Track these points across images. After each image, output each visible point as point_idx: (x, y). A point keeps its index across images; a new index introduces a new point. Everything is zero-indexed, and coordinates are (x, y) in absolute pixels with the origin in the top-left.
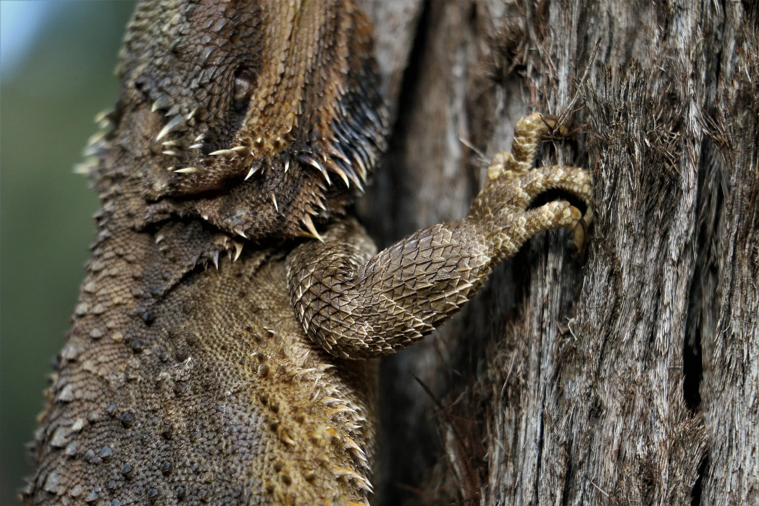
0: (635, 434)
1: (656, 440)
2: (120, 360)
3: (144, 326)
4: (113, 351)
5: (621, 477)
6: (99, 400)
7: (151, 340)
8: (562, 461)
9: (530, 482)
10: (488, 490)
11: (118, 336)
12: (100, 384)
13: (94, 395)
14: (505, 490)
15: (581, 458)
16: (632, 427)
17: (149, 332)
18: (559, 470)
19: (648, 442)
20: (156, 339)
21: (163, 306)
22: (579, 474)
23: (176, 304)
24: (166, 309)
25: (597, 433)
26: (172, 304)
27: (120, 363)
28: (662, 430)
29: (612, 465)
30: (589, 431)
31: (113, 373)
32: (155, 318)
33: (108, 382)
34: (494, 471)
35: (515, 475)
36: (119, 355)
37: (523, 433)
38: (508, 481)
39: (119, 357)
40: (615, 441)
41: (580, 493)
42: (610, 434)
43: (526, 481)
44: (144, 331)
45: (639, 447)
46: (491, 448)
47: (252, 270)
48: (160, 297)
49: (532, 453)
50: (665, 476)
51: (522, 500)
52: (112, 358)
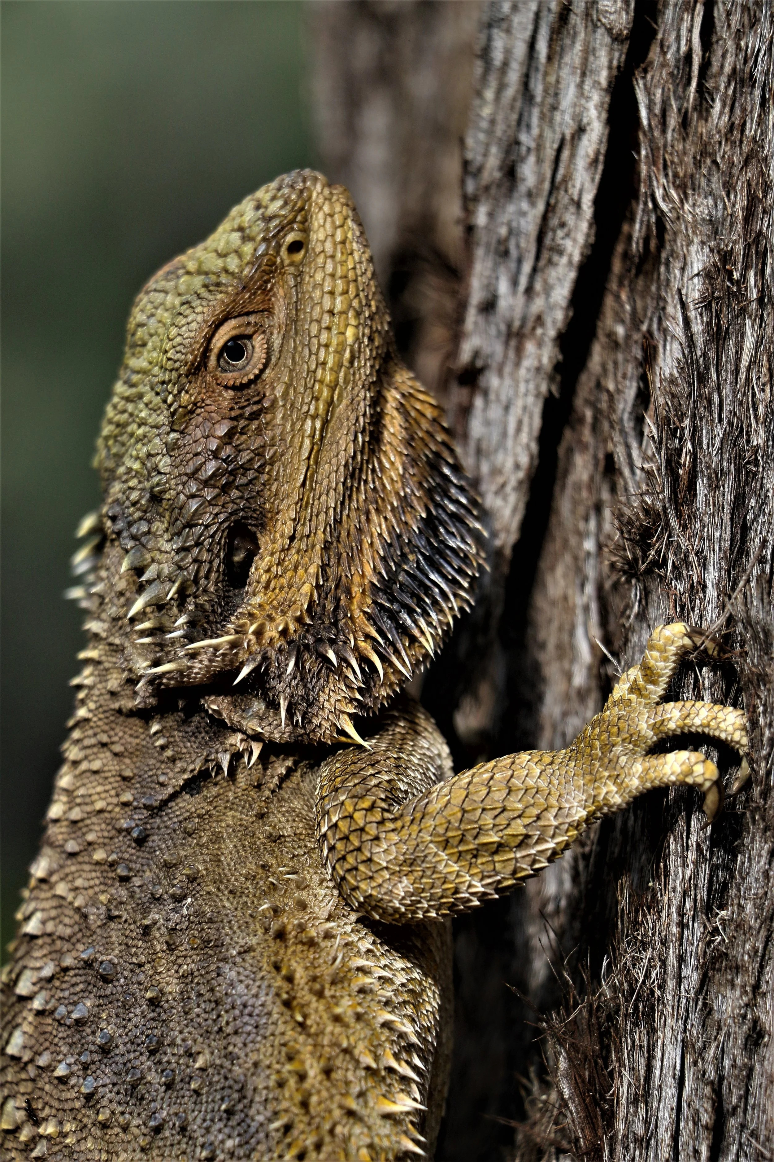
2: (102, 887)
3: (134, 845)
4: (94, 874)
6: (74, 940)
7: (142, 865)
8: (709, 1106)
9: (667, 1131)
10: (613, 1139)
11: (99, 855)
12: (77, 917)
13: (68, 931)
14: (636, 1140)
15: (735, 1100)
17: (140, 854)
18: (705, 1118)
20: (148, 865)
21: (158, 820)
22: (733, 1122)
23: (175, 820)
24: (162, 825)
25: (757, 1067)
26: (170, 819)
27: (103, 892)
30: (746, 1065)
31: (93, 905)
32: (148, 836)
33: (85, 917)
34: (621, 1114)
35: (648, 1121)
36: (102, 880)
38: (639, 1129)
39: (101, 883)
41: (735, 1148)
43: (662, 1130)
44: (133, 851)
46: (617, 1081)
47: (276, 780)
48: (156, 808)
49: (670, 1093)
51: (657, 1156)
52: (92, 883)
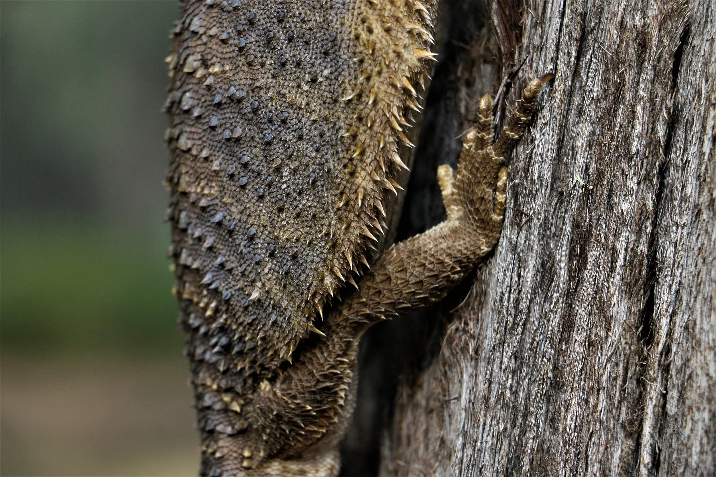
0: (634, 9)
1: (650, 14)
5: (621, 41)
8: (578, 28)
9: (552, 42)
10: (521, 48)
14: (534, 48)
15: (592, 25)
16: (633, 4)
18: (575, 34)
19: (644, 16)
22: (591, 38)
25: (606, 8)
28: (656, 7)
29: (615, 32)
30: (600, 6)
34: (526, 34)
35: (542, 37)
37: (550, 5)
38: (537, 41)
40: (620, 14)
41: (590, 53)
42: (616, 8)
43: (550, 41)
45: (637, 19)
46: (525, 16)
49: (556, 21)
50: (655, 41)
51: (546, 56)
